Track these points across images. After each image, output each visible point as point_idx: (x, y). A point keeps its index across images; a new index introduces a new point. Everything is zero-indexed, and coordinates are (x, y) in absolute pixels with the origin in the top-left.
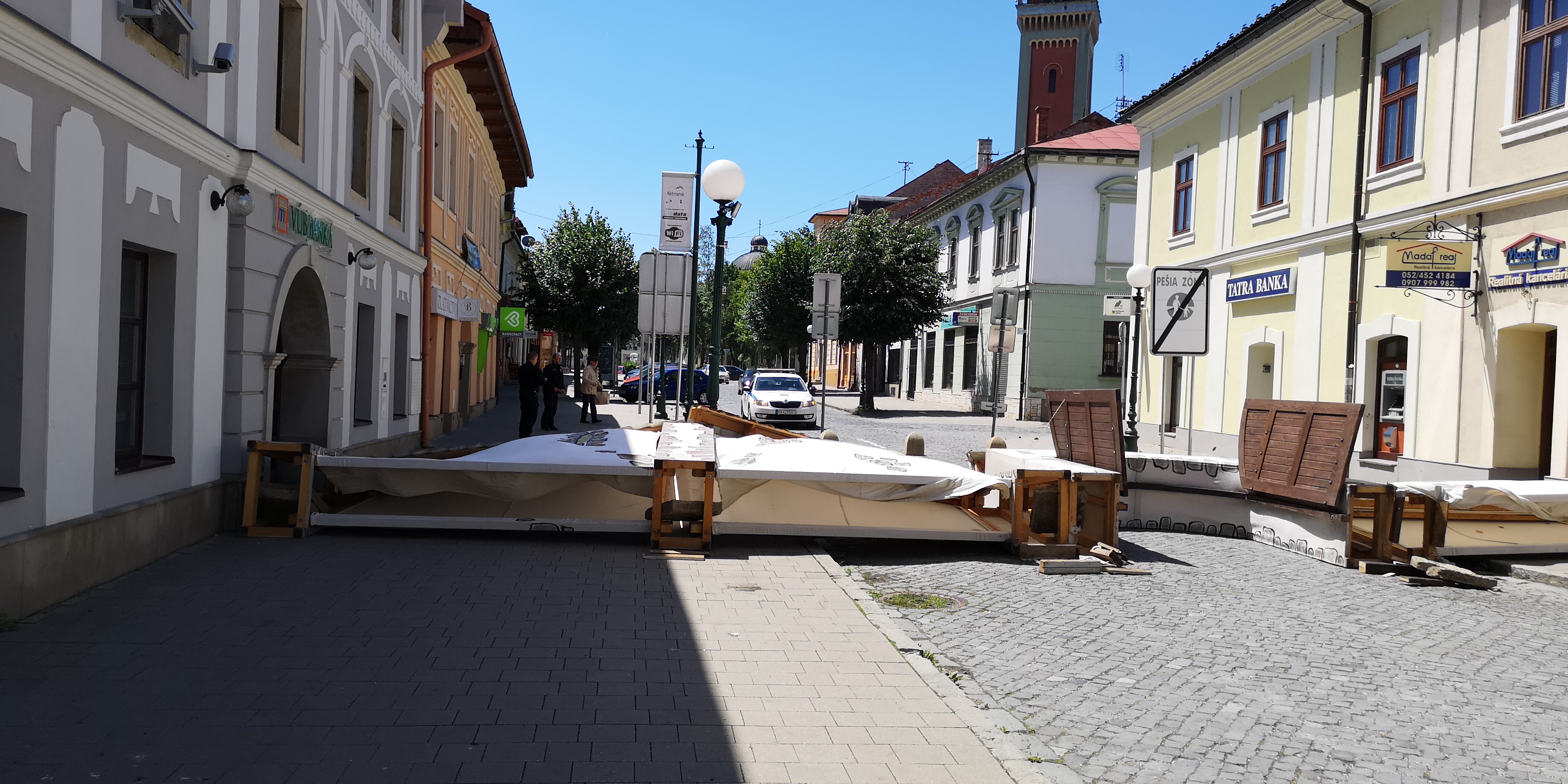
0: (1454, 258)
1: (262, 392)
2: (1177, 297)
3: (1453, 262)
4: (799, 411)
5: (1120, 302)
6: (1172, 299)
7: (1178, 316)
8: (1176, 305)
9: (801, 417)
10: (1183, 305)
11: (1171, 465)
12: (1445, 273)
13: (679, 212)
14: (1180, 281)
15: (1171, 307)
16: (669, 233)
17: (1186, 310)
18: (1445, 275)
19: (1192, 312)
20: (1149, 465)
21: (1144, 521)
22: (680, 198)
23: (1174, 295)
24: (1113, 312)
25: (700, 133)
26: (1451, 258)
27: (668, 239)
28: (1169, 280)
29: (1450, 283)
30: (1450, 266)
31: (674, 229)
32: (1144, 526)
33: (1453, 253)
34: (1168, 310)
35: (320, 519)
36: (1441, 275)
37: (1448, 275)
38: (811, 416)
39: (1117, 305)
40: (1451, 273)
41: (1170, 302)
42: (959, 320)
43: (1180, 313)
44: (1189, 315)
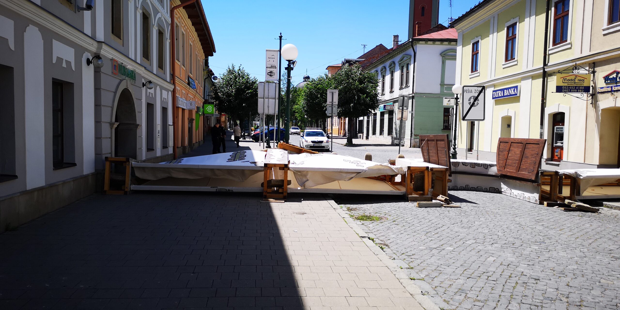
0: (583, 80)
1: (110, 138)
2: (472, 97)
3: (583, 82)
4: (323, 145)
5: (450, 100)
6: (470, 98)
7: (473, 105)
8: (472, 101)
9: (324, 147)
10: (475, 101)
11: (469, 164)
13: (273, 65)
14: (473, 91)
15: (470, 102)
16: (269, 74)
17: (476, 103)
18: (580, 88)
19: (478, 103)
20: (461, 164)
21: (459, 187)
22: (273, 59)
23: (471, 97)
24: (447, 104)
25: (281, 34)
26: (582, 80)
27: (269, 76)
28: (469, 91)
29: (582, 91)
30: (582, 84)
31: (271, 72)
32: (459, 189)
33: (583, 79)
34: (469, 103)
35: (134, 187)
36: (578, 88)
38: (327, 147)
39: (449, 101)
40: (582, 87)
41: (469, 100)
42: (386, 108)
43: (473, 104)
44: (477, 104)
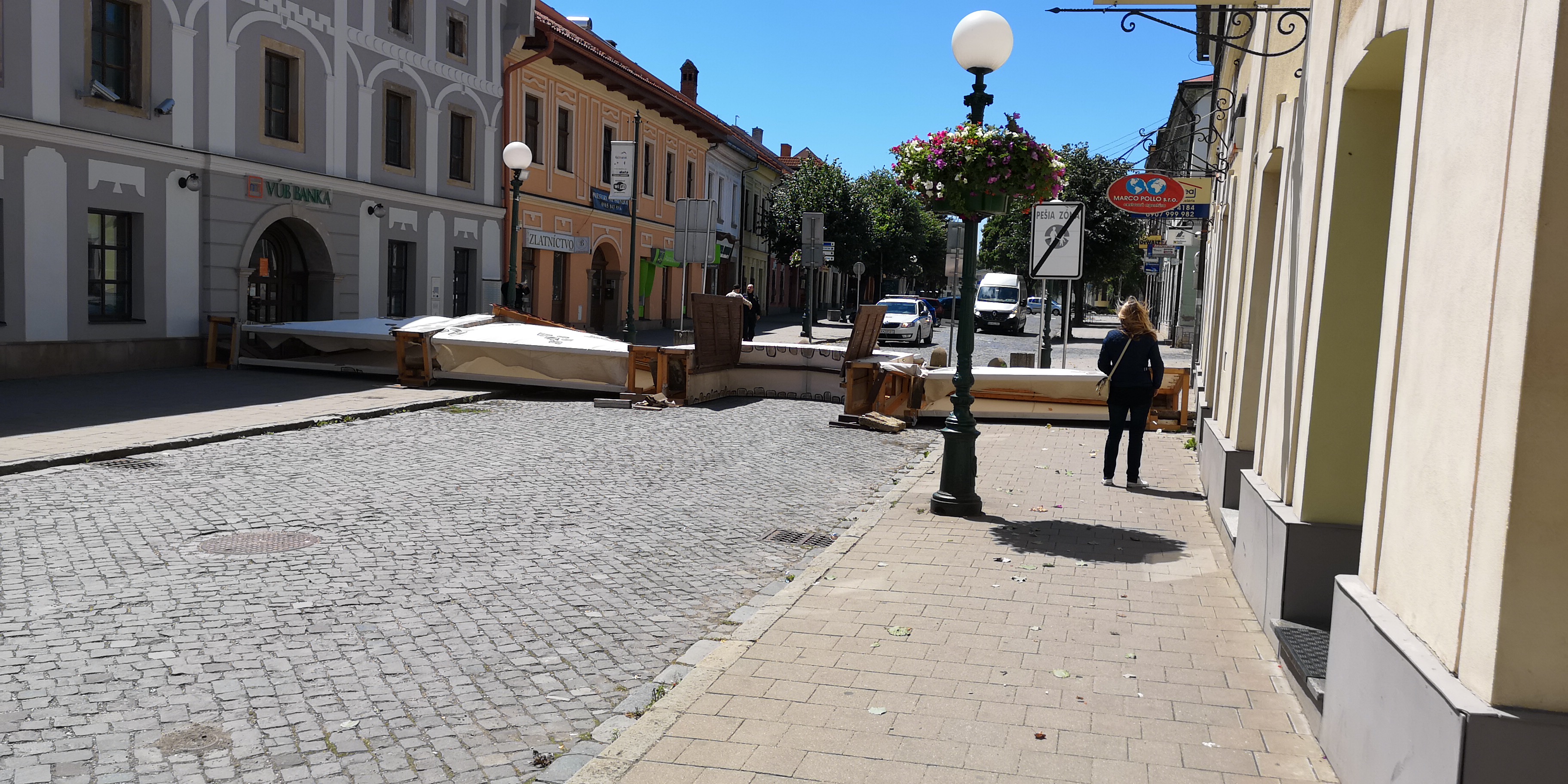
0: (1194, 192)
1: (236, 290)
2: (1054, 228)
3: (1193, 195)
6: (1050, 229)
7: (1055, 245)
8: (1053, 235)
10: (1060, 236)
12: (1186, 205)
13: (624, 171)
14: (1057, 215)
15: (1048, 237)
16: (616, 187)
17: (1062, 240)
19: (1067, 241)
22: (624, 160)
23: (1052, 227)
24: (1175, 242)
25: (638, 112)
26: (1191, 192)
27: (616, 191)
28: (1047, 214)
29: (1190, 214)
30: (1191, 199)
31: (620, 183)
33: (1193, 188)
34: (1046, 240)
35: (243, 360)
36: (1182, 207)
37: (1188, 207)
39: (1179, 235)
40: (1191, 205)
41: (1048, 233)
43: (1056, 241)
44: (1065, 244)
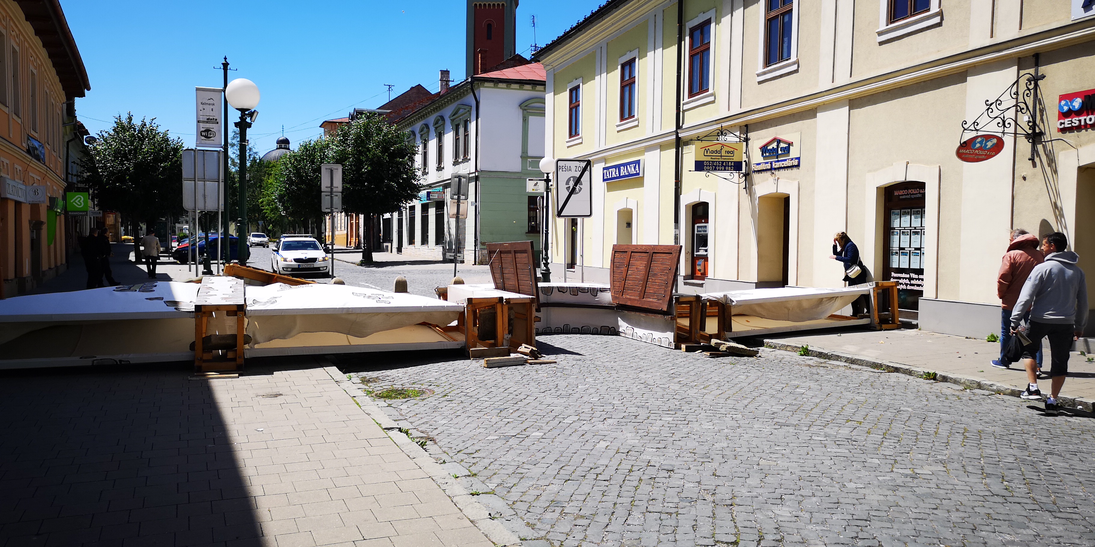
0: (733, 152)
2: (572, 179)
3: (732, 155)
4: (316, 265)
5: (537, 183)
6: (569, 180)
7: (572, 192)
8: (572, 184)
9: (318, 269)
11: (569, 290)
12: (728, 162)
13: (211, 118)
14: (573, 169)
15: (568, 186)
16: (203, 134)
17: (577, 188)
18: (728, 164)
19: (581, 189)
20: (555, 291)
21: (553, 328)
22: (211, 107)
23: (570, 178)
24: (533, 190)
26: (731, 153)
27: (203, 138)
28: (566, 168)
29: (731, 168)
30: (731, 158)
31: (207, 131)
32: (553, 331)
33: (732, 150)
34: (566, 188)
36: (726, 164)
37: (730, 163)
38: (325, 268)
39: (536, 185)
41: (567, 183)
42: (431, 197)
43: (574, 189)
44: (580, 191)
